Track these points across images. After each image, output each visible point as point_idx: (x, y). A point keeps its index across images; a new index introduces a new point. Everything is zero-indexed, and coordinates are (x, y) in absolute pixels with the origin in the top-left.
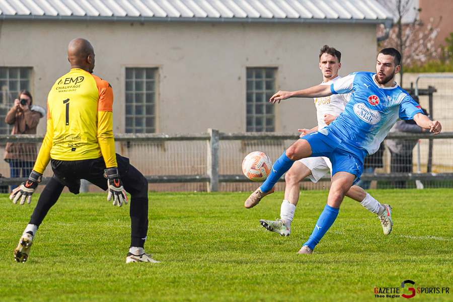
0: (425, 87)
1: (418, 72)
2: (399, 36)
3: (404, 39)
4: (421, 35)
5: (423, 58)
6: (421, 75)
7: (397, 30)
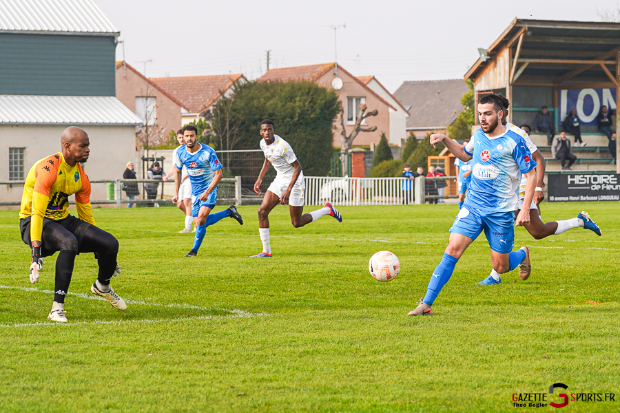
0: (160, 157)
1: (156, 149)
2: (146, 131)
3: (149, 133)
4: (157, 131)
5: (158, 142)
6: (158, 151)
7: (145, 128)
